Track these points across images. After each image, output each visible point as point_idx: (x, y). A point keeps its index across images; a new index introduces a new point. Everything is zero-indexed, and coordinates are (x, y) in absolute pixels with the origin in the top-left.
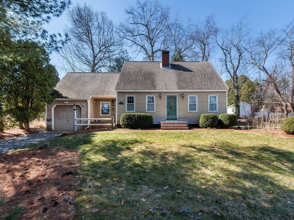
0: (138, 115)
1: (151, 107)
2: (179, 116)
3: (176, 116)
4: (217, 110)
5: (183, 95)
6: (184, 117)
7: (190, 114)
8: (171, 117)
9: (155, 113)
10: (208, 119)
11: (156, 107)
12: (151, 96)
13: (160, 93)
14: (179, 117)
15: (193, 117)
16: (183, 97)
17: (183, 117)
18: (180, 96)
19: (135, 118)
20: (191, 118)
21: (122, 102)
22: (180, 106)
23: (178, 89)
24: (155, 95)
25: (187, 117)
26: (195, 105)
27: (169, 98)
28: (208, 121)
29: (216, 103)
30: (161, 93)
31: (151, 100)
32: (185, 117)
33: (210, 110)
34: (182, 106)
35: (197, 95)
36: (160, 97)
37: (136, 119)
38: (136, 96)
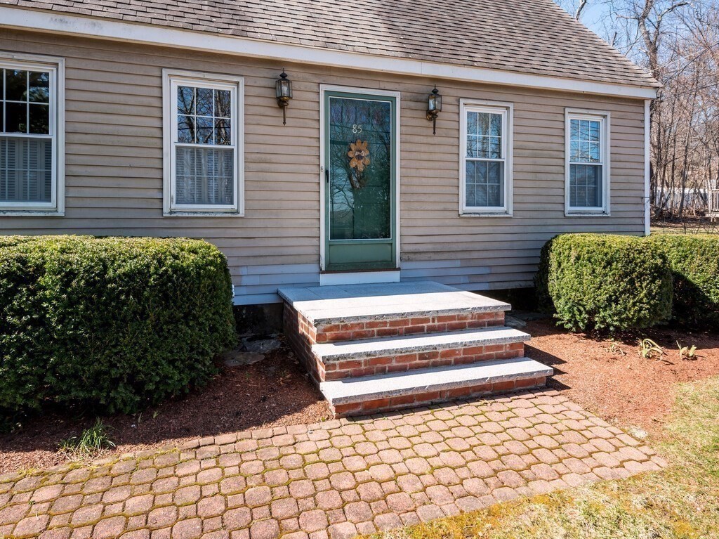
0: (71, 275)
1: (207, 173)
2: (407, 240)
3: (392, 245)
4: (606, 205)
5: (431, 101)
6: (439, 248)
7: (469, 230)
8: (353, 247)
9: (239, 224)
10: (632, 282)
11: (252, 176)
12: (213, 84)
13: (281, 73)
14: (407, 248)
15: (488, 246)
16: (432, 115)
17: (430, 247)
18: (412, 104)
19: (36, 306)
20: (475, 255)
22: (413, 172)
23: (407, 56)
24: (242, 81)
25: (454, 247)
26: (498, 167)
28: (632, 291)
29: (602, 162)
30: (291, 73)
32: (446, 248)
33: (572, 204)
34: (424, 172)
35: (511, 106)
36: (282, 103)
37: (42, 322)
38: (73, 74)
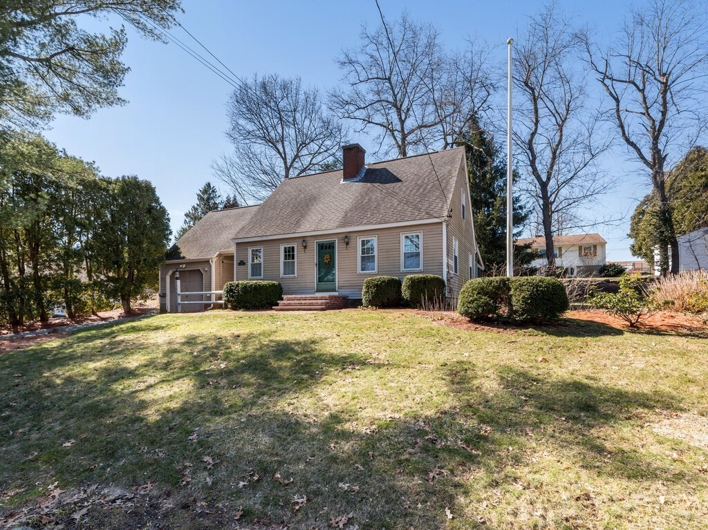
1: (289, 268)
2: (339, 283)
3: (335, 284)
4: (421, 267)
5: (347, 239)
7: (362, 279)
8: (324, 285)
9: (296, 279)
11: (299, 267)
12: (290, 245)
13: (304, 239)
14: (340, 285)
16: (347, 244)
17: (348, 285)
18: (341, 241)
21: (243, 261)
22: (342, 262)
23: (338, 228)
24: (297, 243)
25: (356, 284)
26: (373, 258)
27: (322, 247)
29: (420, 250)
30: (306, 239)
31: (290, 253)
32: (353, 285)
33: (405, 267)
34: (345, 261)
35: (377, 236)
36: (305, 247)
38: (265, 248)
